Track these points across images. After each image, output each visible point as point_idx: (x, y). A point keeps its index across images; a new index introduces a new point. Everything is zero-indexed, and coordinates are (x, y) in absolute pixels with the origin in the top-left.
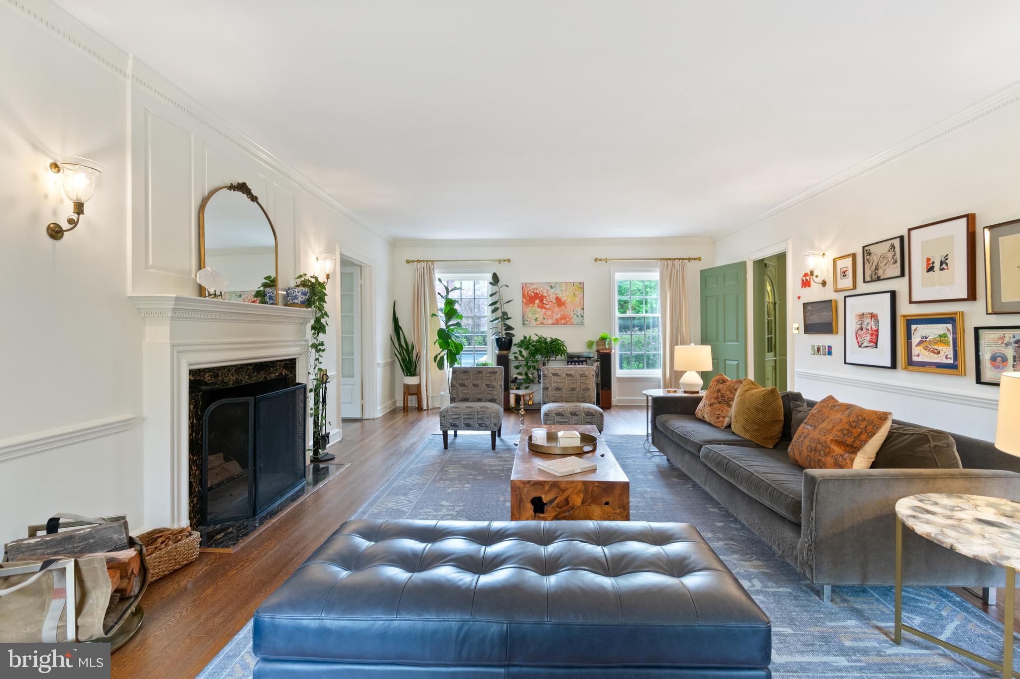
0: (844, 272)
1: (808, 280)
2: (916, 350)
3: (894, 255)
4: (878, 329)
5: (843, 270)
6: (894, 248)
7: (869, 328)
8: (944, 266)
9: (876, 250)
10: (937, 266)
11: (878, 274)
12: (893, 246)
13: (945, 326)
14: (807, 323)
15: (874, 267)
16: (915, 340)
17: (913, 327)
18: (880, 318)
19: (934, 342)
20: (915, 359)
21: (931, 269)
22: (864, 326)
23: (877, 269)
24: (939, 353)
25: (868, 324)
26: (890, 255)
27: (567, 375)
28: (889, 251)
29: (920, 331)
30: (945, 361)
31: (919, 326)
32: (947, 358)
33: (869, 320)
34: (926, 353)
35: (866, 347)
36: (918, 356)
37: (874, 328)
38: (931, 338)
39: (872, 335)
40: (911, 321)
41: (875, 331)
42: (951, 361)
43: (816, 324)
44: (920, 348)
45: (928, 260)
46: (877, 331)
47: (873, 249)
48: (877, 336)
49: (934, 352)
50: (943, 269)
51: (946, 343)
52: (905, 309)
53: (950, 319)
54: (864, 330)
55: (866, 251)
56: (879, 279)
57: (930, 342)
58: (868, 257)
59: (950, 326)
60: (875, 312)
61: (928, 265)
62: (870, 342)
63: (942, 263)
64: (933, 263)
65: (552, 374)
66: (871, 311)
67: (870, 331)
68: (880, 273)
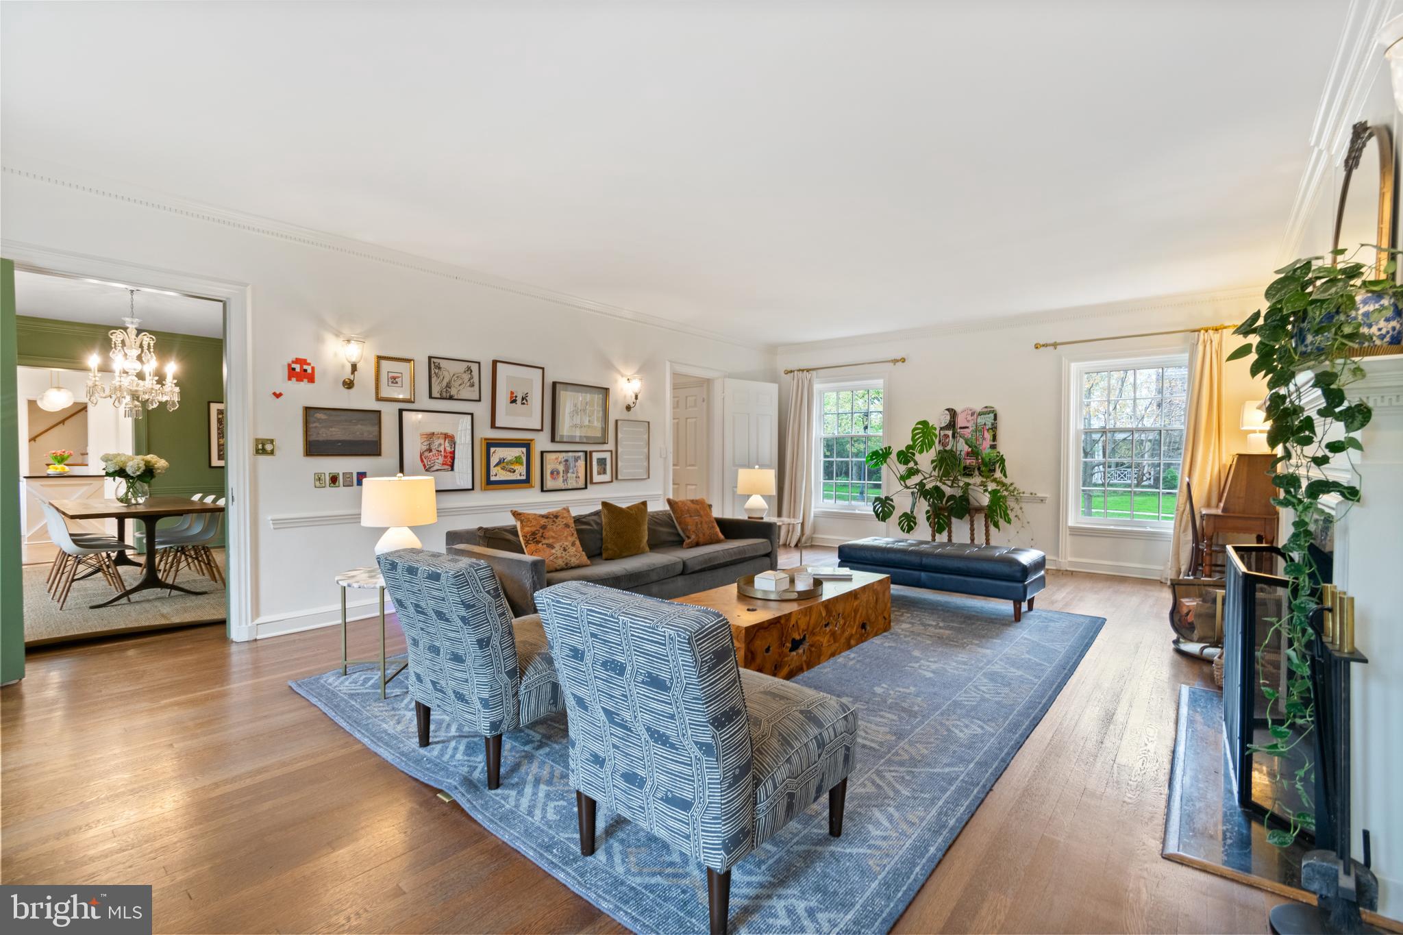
0: (394, 378)
1: (309, 371)
2: (493, 471)
3: (471, 378)
4: (454, 451)
5: (391, 375)
6: (471, 371)
7: (442, 448)
8: (524, 401)
9: (450, 369)
10: (519, 400)
11: (450, 392)
12: (469, 369)
13: (520, 449)
14: (313, 438)
15: (444, 383)
16: (494, 461)
17: (492, 450)
18: (458, 441)
19: (511, 462)
20: (493, 478)
21: (514, 401)
22: (434, 447)
23: (448, 386)
24: (514, 471)
25: (440, 445)
26: (466, 377)
28: (465, 372)
29: (498, 454)
30: (519, 478)
31: (497, 449)
32: (520, 475)
33: (442, 441)
34: (504, 472)
35: (437, 470)
36: (496, 475)
37: (448, 449)
38: (509, 458)
39: (445, 457)
40: (490, 444)
41: (450, 453)
42: (524, 478)
43: (339, 441)
44: (498, 468)
45: (512, 393)
46: (453, 453)
47: (443, 363)
48: (453, 458)
49: (510, 471)
50: (523, 404)
51: (521, 464)
52: (486, 432)
53: (527, 445)
54: (434, 452)
55: (433, 363)
56: (451, 398)
57: (507, 463)
58: (437, 371)
59: (524, 450)
60: (450, 432)
61: (511, 397)
62: (443, 464)
63: (523, 399)
64: (516, 397)
66: (445, 431)
67: (443, 453)
68: (453, 392)
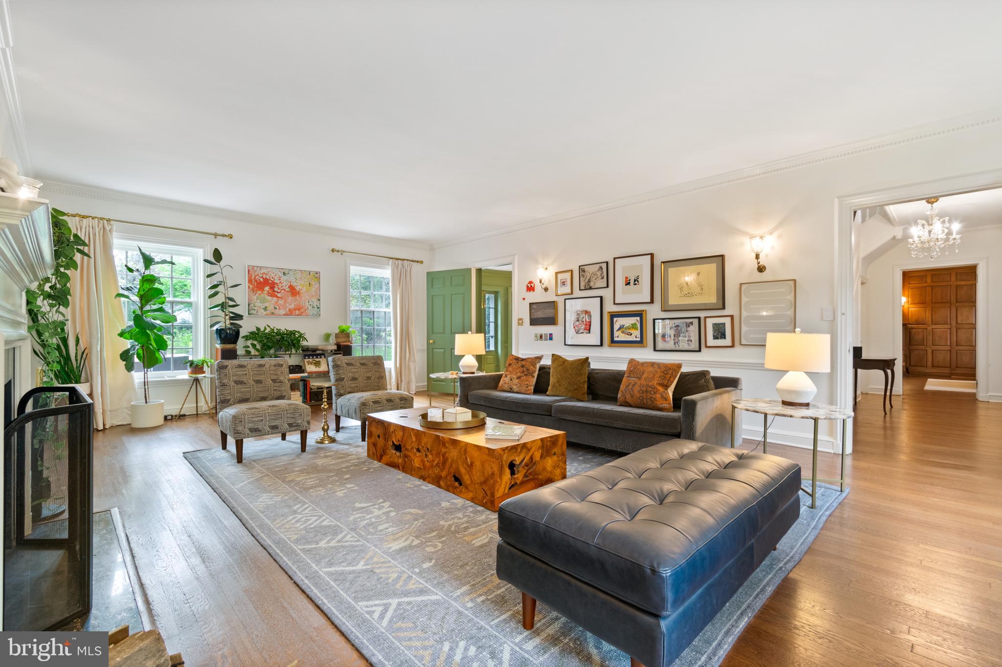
0: (564, 282)
1: (533, 286)
2: (616, 334)
3: (602, 273)
4: (591, 321)
5: (562, 281)
6: (602, 269)
7: (584, 320)
8: (636, 282)
9: (590, 270)
10: (632, 282)
11: (590, 285)
12: (601, 268)
13: (635, 318)
14: (532, 317)
15: (587, 280)
16: (616, 327)
17: (615, 319)
18: (592, 314)
19: (629, 328)
20: (616, 339)
21: (628, 284)
22: (580, 319)
23: (589, 281)
24: (631, 334)
25: (583, 317)
26: (599, 273)
27: (361, 364)
28: (598, 270)
29: (619, 322)
30: (635, 339)
31: (618, 318)
32: (636, 337)
33: (584, 315)
34: (623, 335)
35: (581, 333)
36: (618, 337)
37: (588, 320)
38: (627, 325)
39: (586, 325)
40: (613, 316)
41: (588, 322)
42: (639, 339)
43: (542, 318)
44: (620, 332)
45: (627, 278)
46: (590, 322)
47: (586, 268)
48: (590, 326)
49: (628, 335)
50: (636, 284)
51: (636, 329)
52: (609, 307)
53: (640, 314)
54: (580, 322)
55: (582, 269)
56: (591, 288)
57: (626, 329)
58: (583, 273)
59: (638, 318)
60: (588, 310)
61: (626, 281)
62: (584, 329)
63: (635, 281)
64: (630, 280)
65: (345, 363)
66: (586, 309)
67: (584, 323)
68: (592, 284)
